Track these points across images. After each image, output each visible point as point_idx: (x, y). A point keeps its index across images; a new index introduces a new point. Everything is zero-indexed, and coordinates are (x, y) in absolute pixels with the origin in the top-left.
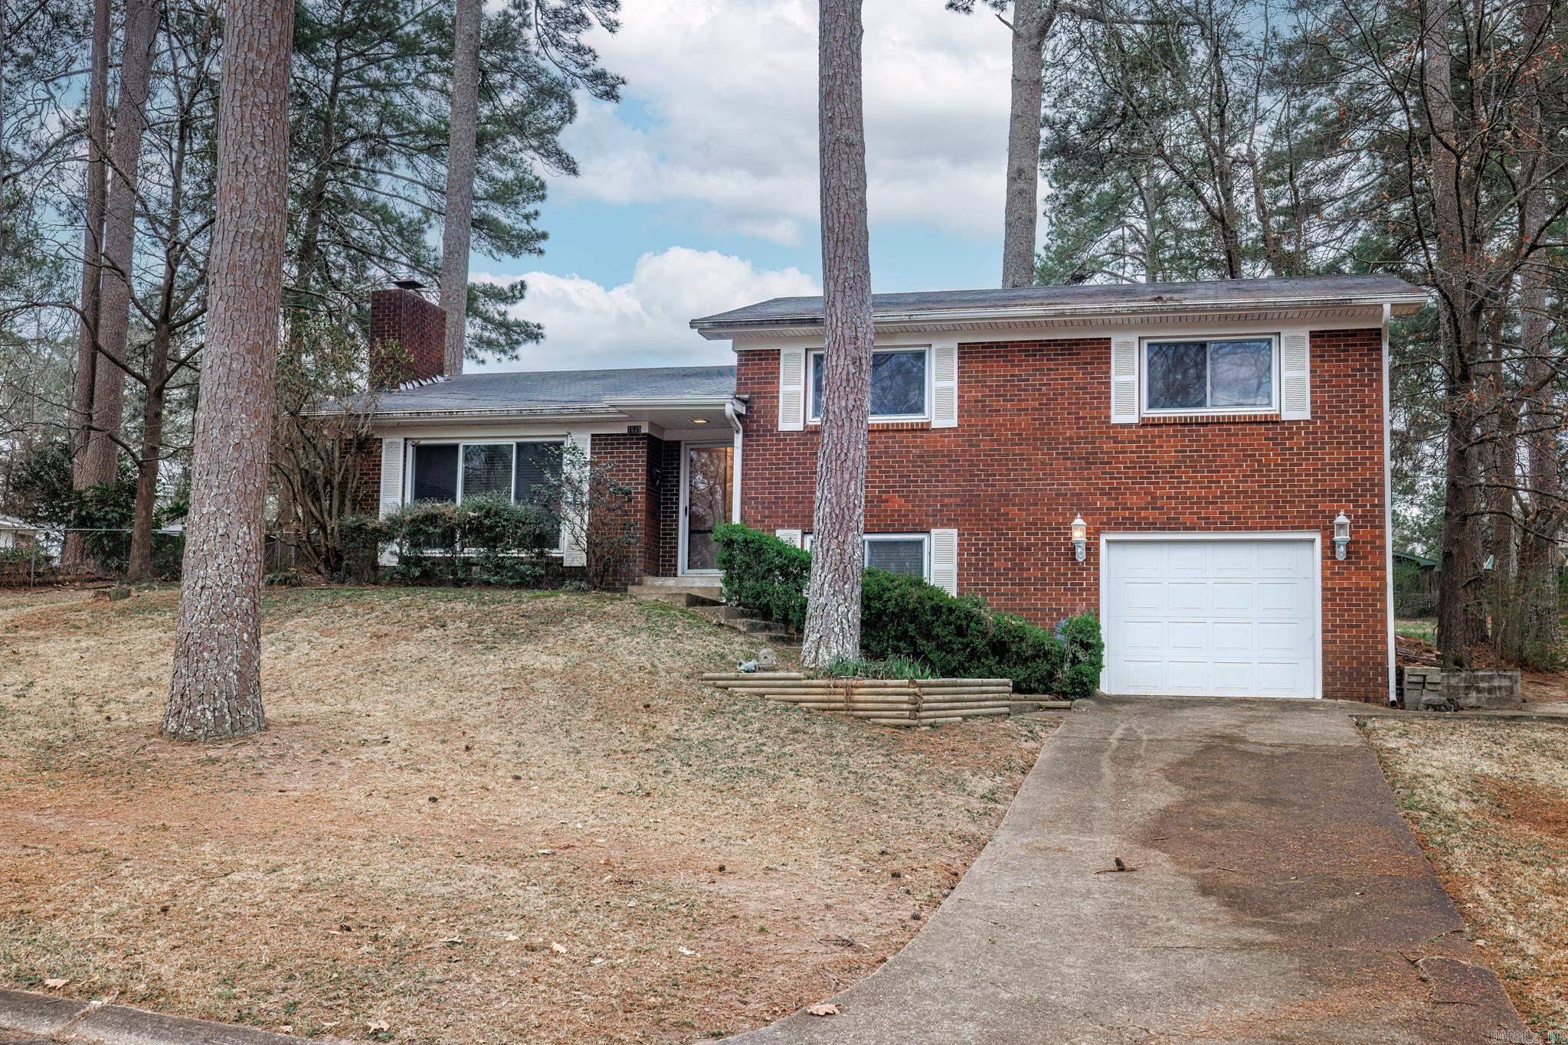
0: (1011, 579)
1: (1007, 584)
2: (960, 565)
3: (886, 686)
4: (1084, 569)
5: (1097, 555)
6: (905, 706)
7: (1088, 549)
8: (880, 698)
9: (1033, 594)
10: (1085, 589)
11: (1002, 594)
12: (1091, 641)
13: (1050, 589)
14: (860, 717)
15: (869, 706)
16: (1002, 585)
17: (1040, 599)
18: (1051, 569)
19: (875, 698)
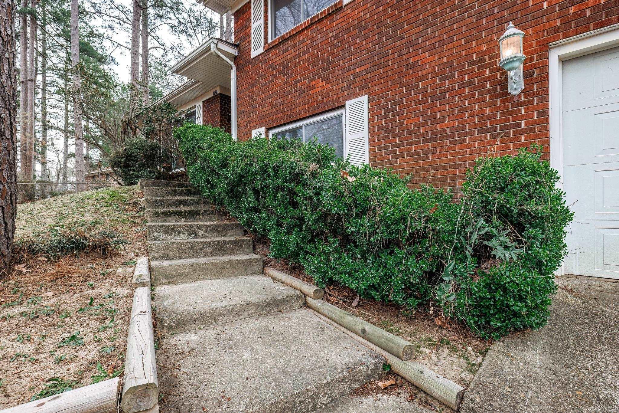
0: (422, 136)
1: (418, 142)
2: (371, 131)
4: (522, 104)
5: (544, 79)
7: (528, 75)
9: (449, 149)
10: (524, 132)
11: (413, 154)
12: (531, 207)
13: (471, 140)
16: (413, 143)
17: (458, 153)
18: (472, 115)
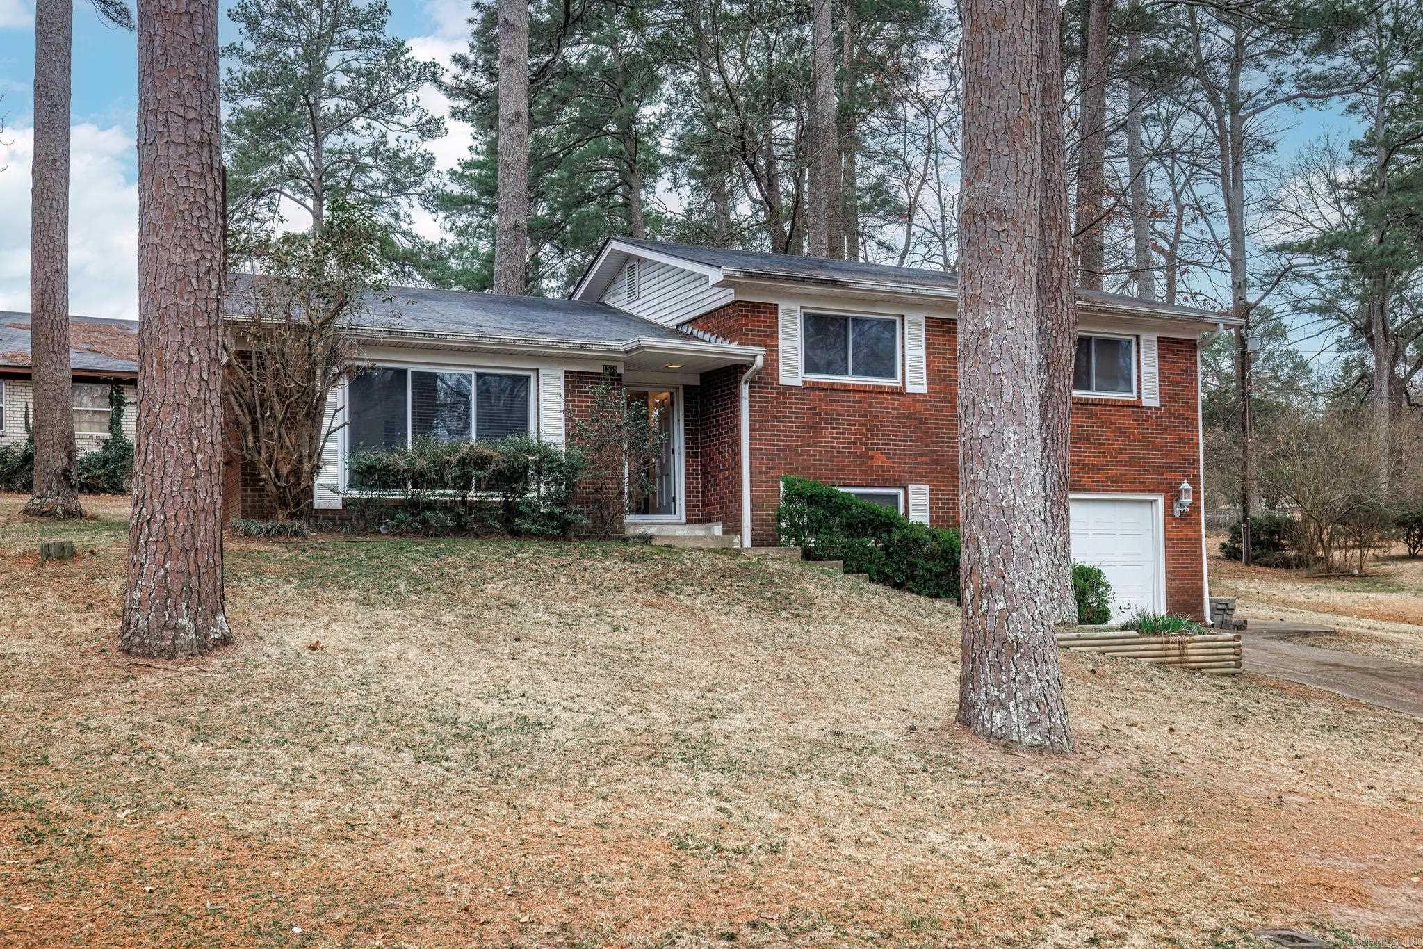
3: (1215, 640)
6: (1231, 657)
8: (1211, 651)
14: (1194, 669)
15: (1201, 658)
19: (1205, 651)
